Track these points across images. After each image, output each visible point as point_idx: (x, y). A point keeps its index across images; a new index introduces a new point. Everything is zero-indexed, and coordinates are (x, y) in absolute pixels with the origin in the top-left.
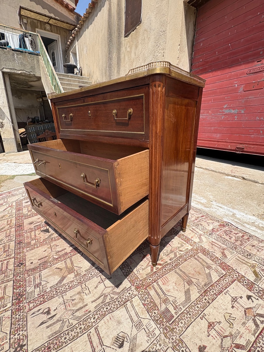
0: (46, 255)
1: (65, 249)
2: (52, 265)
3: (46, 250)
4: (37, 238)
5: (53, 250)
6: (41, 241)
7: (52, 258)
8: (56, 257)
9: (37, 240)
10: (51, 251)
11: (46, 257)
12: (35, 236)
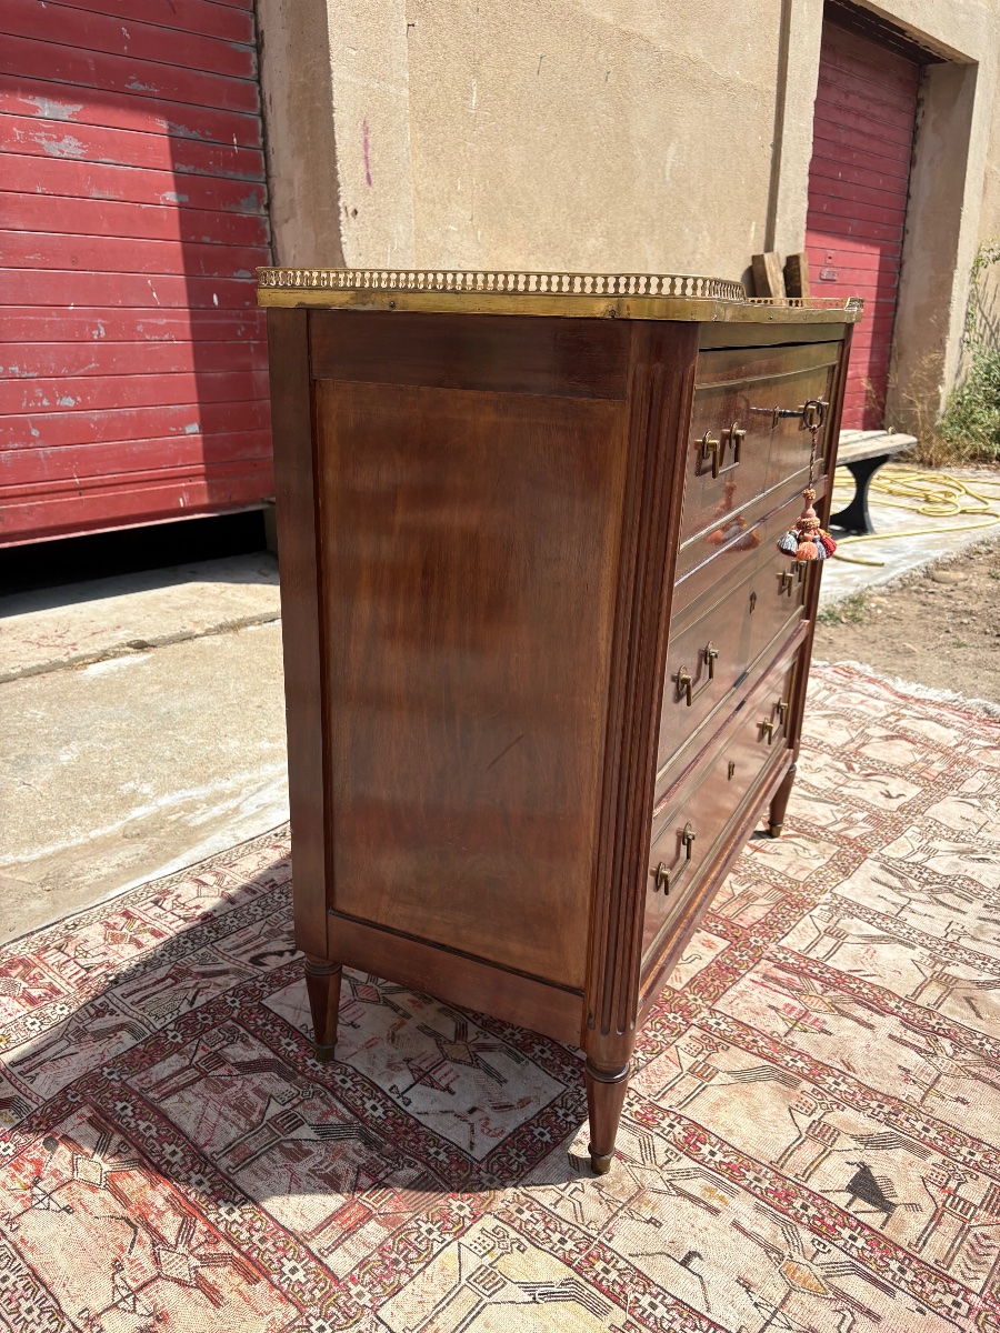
0: (970, 1084)
1: (891, 1036)
2: (979, 1036)
3: (957, 1100)
4: (940, 1197)
5: (935, 1073)
6: (937, 1157)
7: (961, 1056)
8: (946, 1043)
9: (953, 1184)
10: (943, 1078)
11: (976, 1077)
12: (937, 1218)
